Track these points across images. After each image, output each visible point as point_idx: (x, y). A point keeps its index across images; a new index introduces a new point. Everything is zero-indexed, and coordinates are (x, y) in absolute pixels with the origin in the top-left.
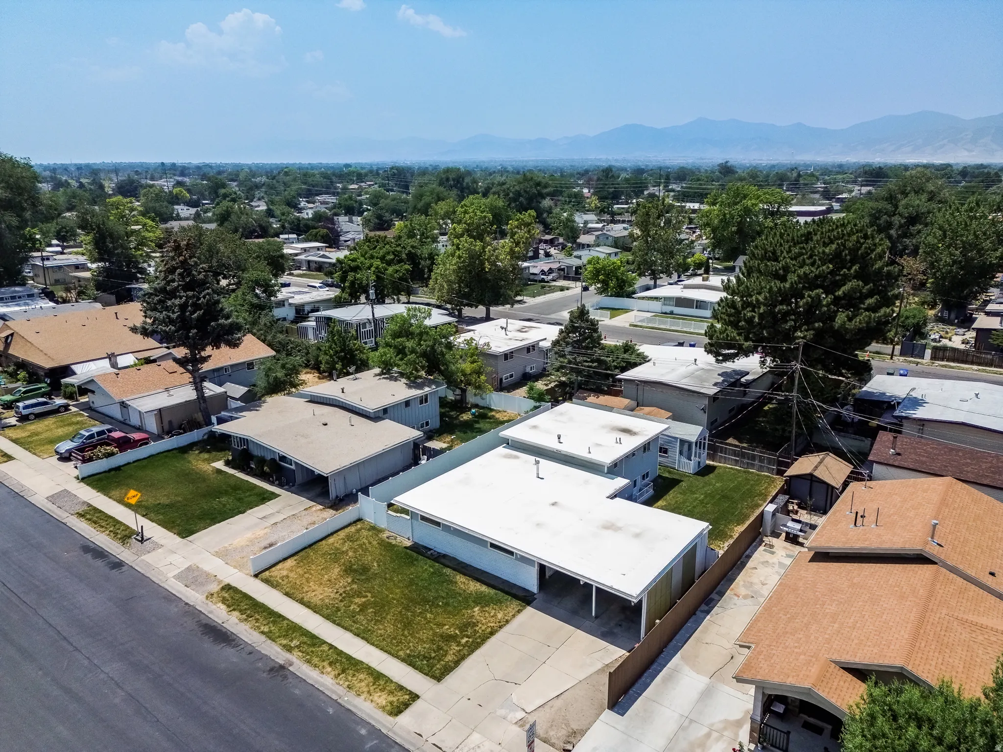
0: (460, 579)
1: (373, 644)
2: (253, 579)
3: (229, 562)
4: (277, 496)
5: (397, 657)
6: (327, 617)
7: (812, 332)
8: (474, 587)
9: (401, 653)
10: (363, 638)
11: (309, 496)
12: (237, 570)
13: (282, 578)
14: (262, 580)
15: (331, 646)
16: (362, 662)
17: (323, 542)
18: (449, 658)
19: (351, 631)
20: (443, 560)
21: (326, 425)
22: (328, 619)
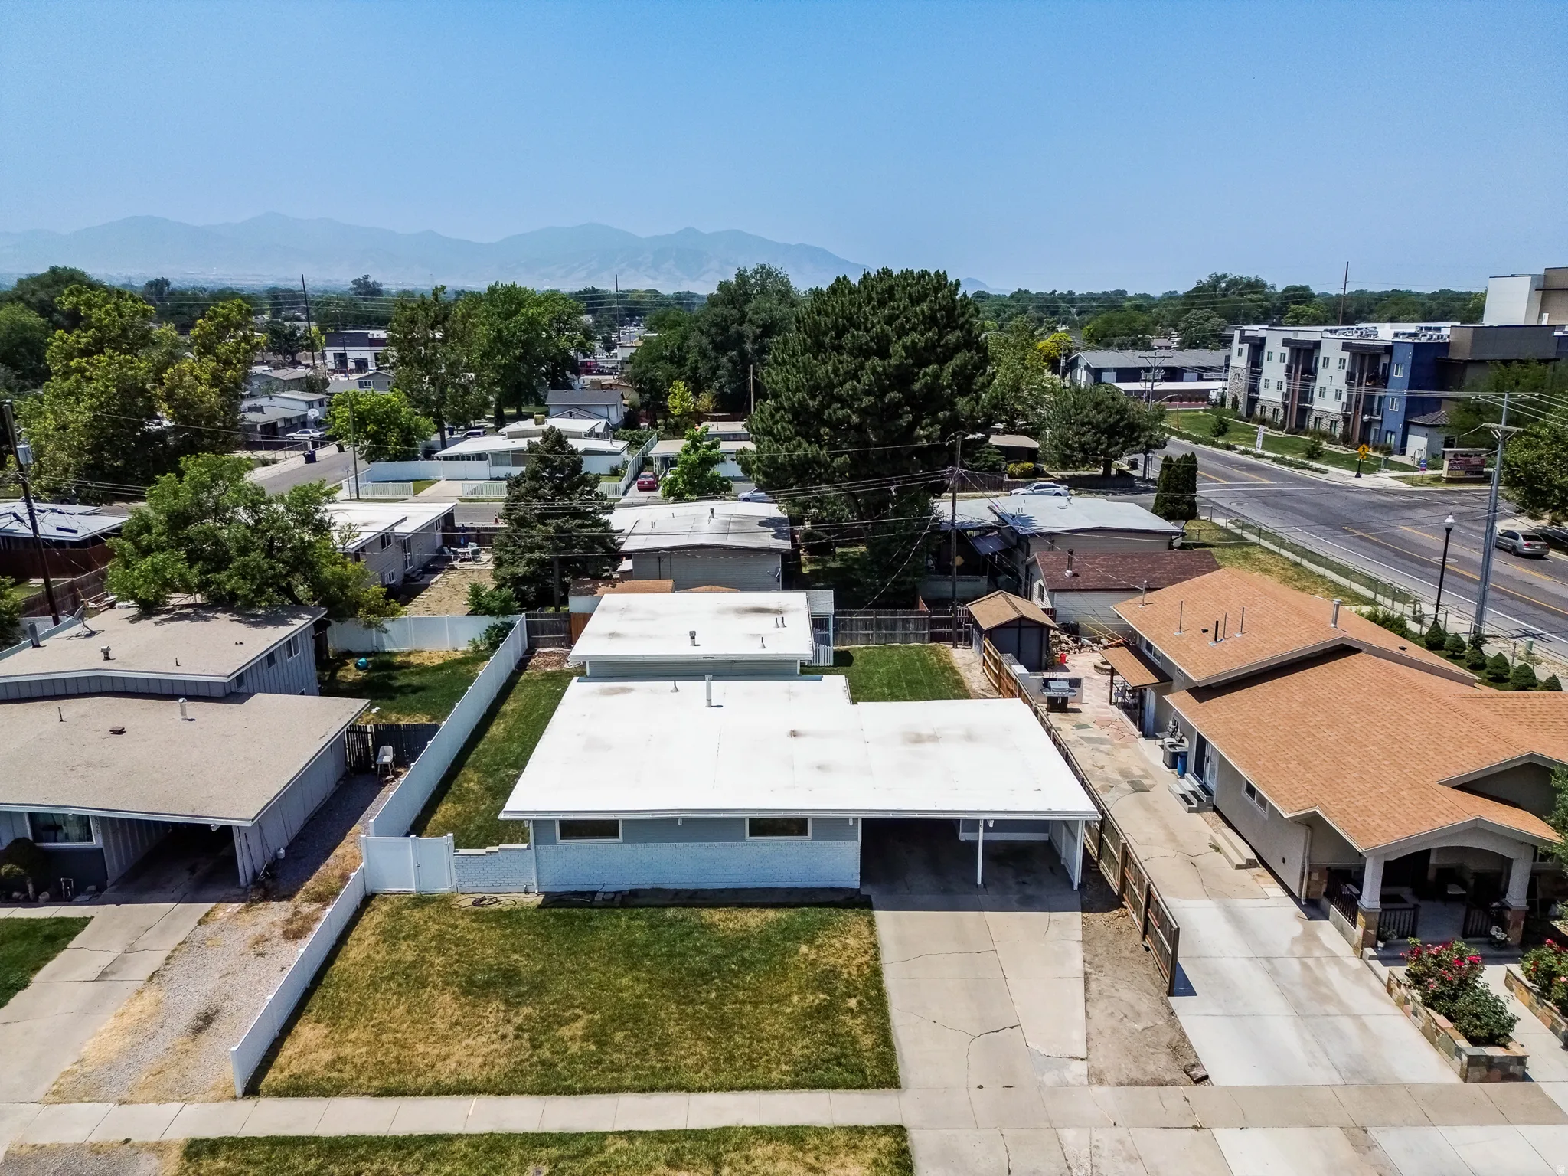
0: (713, 916)
1: (702, 1089)
2: (249, 1103)
3: (126, 1096)
4: (84, 922)
5: (780, 1086)
6: (543, 1090)
7: (938, 427)
8: (754, 919)
9: (775, 1076)
10: (668, 1088)
11: (172, 896)
12: (175, 1106)
13: (331, 1066)
14: (279, 1093)
15: (629, 1135)
16: (729, 1128)
17: (339, 964)
18: (867, 1041)
19: (628, 1089)
20: (638, 901)
21: (121, 732)
22: (547, 1093)
